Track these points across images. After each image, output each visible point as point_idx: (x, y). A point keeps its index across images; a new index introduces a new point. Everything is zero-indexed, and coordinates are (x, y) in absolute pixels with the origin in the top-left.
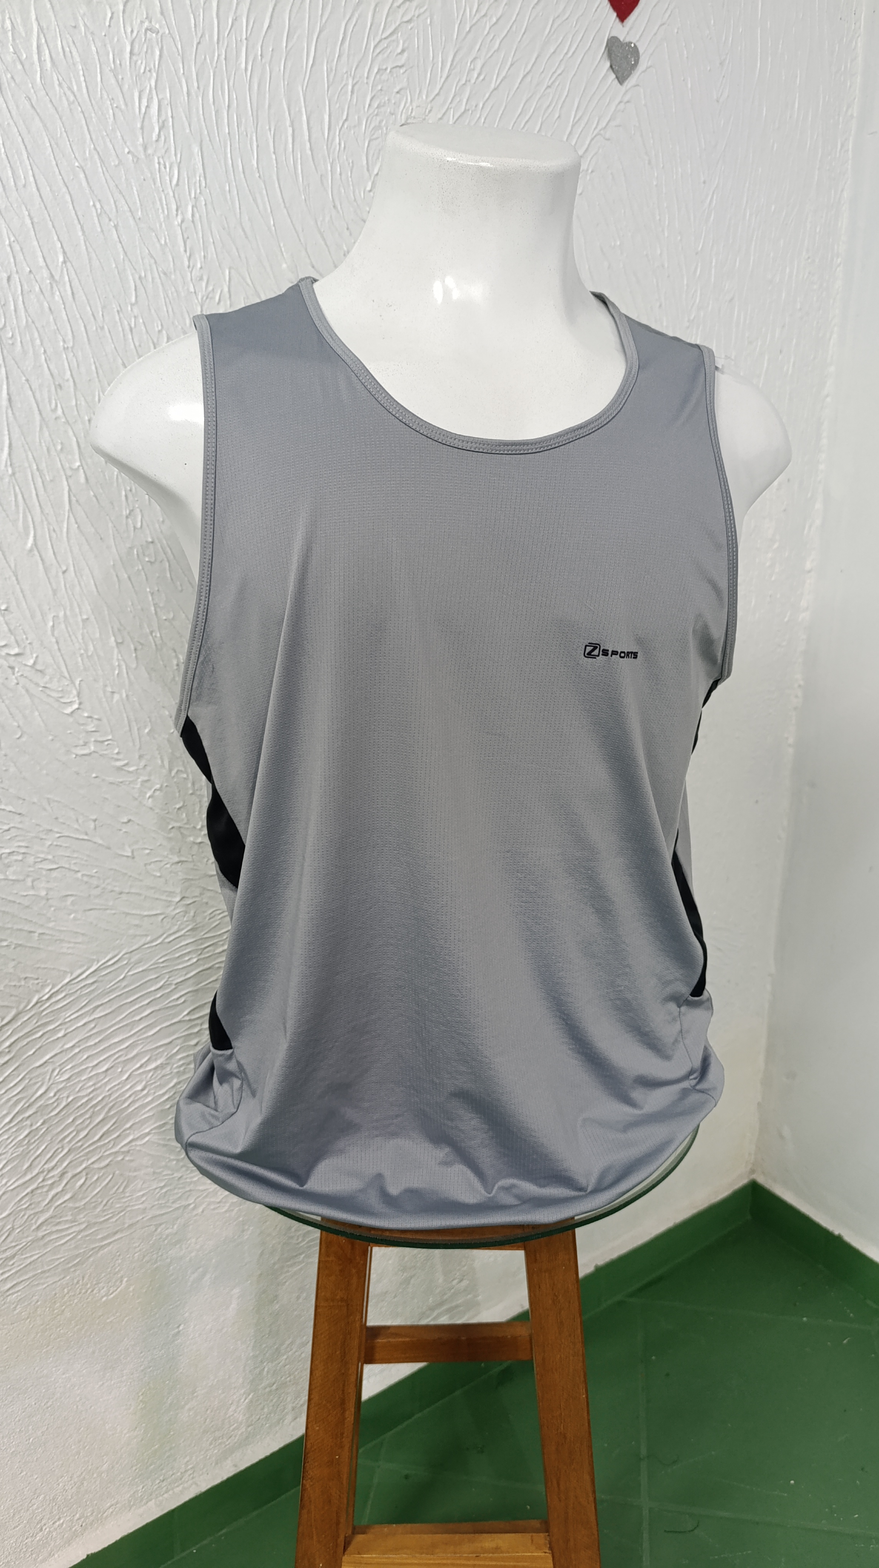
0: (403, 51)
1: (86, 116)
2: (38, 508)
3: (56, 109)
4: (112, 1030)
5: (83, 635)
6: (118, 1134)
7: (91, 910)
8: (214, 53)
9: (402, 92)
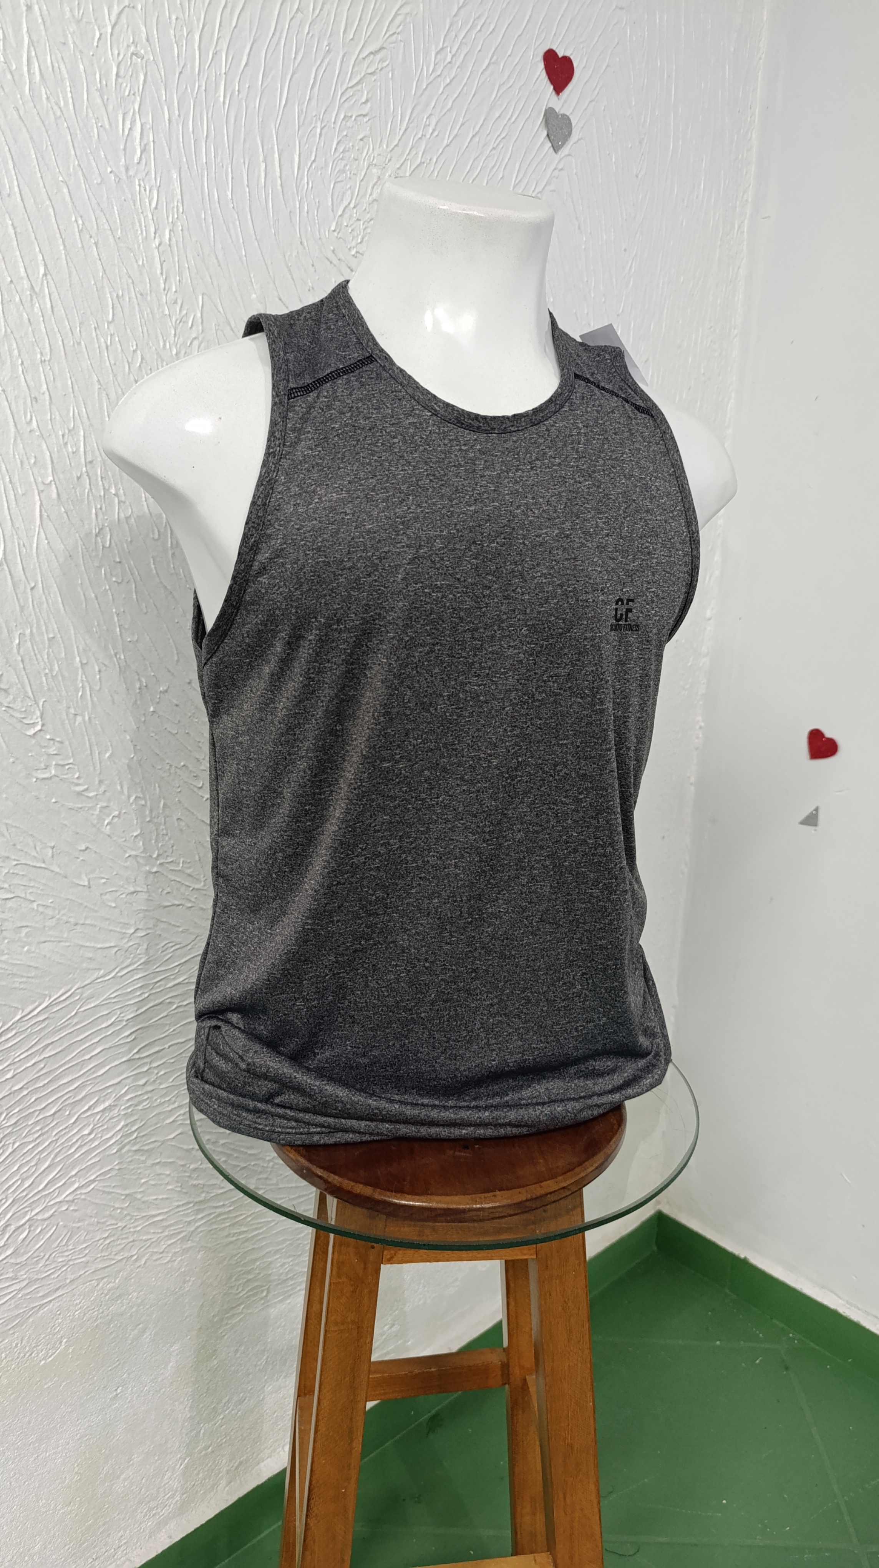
0: (367, 101)
1: (72, 132)
2: (10, 521)
3: (43, 123)
4: (61, 1070)
5: (48, 654)
6: (63, 1182)
7: (45, 942)
8: (195, 83)
9: (365, 140)
